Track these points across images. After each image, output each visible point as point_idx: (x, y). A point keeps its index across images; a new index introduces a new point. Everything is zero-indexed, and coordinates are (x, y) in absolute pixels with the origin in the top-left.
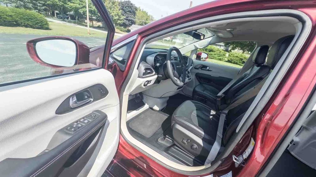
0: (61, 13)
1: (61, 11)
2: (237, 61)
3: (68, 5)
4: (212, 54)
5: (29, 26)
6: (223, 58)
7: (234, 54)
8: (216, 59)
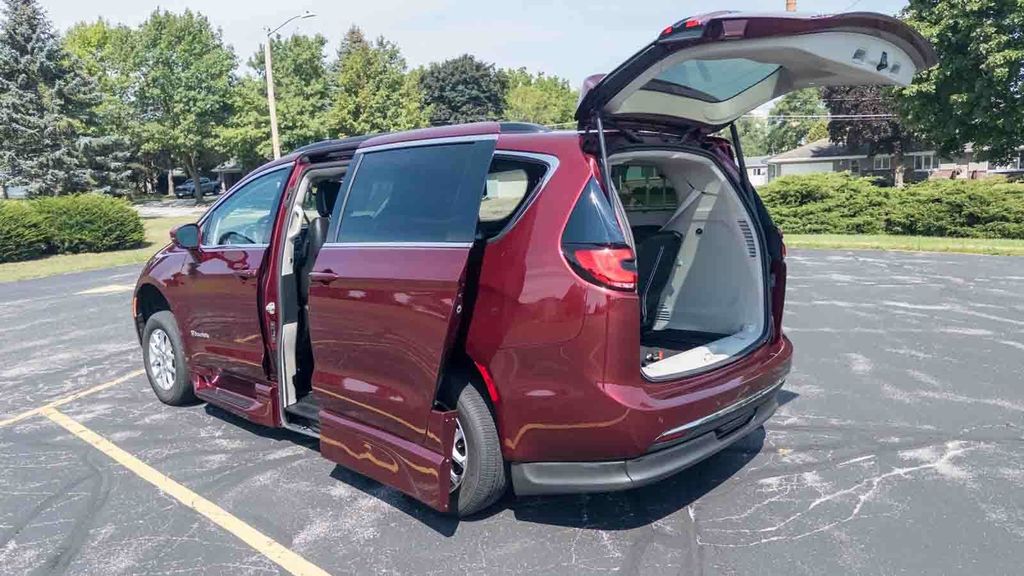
0: (189, 177)
1: (191, 166)
2: (939, 219)
3: (217, 136)
5: (82, 246)
8: (838, 230)
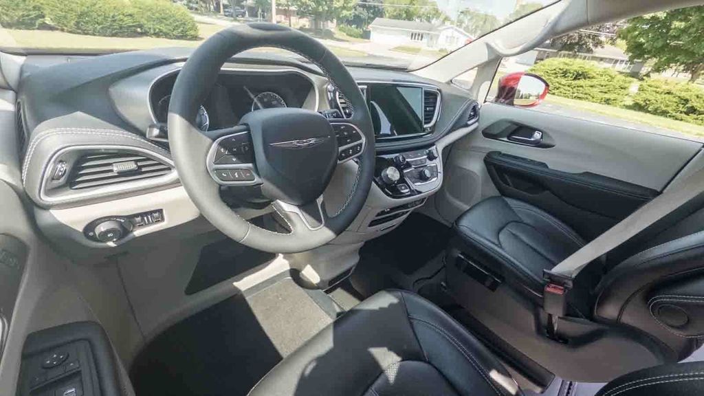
0: (231, 5)
2: (667, 106)
4: (582, 87)
6: (619, 98)
7: (658, 84)
8: (594, 100)
